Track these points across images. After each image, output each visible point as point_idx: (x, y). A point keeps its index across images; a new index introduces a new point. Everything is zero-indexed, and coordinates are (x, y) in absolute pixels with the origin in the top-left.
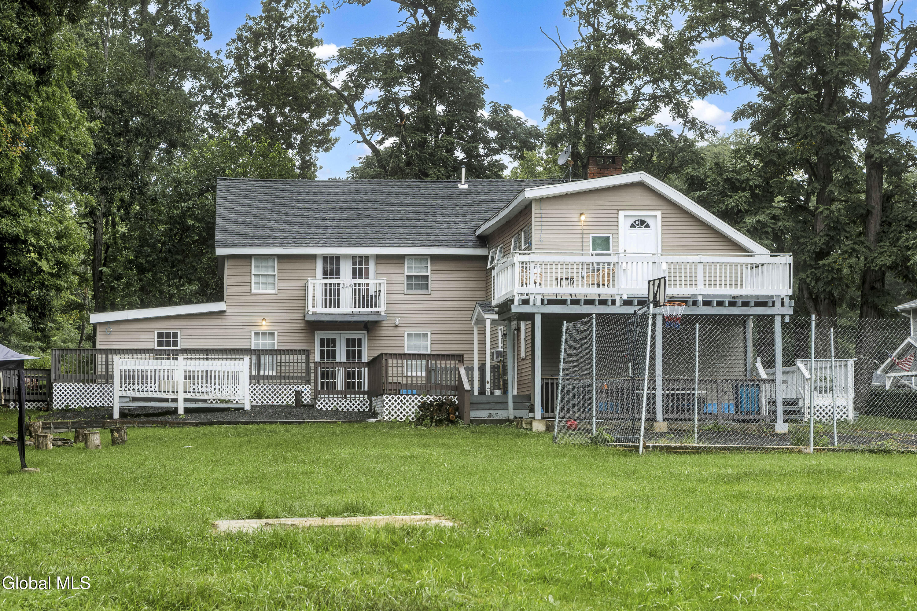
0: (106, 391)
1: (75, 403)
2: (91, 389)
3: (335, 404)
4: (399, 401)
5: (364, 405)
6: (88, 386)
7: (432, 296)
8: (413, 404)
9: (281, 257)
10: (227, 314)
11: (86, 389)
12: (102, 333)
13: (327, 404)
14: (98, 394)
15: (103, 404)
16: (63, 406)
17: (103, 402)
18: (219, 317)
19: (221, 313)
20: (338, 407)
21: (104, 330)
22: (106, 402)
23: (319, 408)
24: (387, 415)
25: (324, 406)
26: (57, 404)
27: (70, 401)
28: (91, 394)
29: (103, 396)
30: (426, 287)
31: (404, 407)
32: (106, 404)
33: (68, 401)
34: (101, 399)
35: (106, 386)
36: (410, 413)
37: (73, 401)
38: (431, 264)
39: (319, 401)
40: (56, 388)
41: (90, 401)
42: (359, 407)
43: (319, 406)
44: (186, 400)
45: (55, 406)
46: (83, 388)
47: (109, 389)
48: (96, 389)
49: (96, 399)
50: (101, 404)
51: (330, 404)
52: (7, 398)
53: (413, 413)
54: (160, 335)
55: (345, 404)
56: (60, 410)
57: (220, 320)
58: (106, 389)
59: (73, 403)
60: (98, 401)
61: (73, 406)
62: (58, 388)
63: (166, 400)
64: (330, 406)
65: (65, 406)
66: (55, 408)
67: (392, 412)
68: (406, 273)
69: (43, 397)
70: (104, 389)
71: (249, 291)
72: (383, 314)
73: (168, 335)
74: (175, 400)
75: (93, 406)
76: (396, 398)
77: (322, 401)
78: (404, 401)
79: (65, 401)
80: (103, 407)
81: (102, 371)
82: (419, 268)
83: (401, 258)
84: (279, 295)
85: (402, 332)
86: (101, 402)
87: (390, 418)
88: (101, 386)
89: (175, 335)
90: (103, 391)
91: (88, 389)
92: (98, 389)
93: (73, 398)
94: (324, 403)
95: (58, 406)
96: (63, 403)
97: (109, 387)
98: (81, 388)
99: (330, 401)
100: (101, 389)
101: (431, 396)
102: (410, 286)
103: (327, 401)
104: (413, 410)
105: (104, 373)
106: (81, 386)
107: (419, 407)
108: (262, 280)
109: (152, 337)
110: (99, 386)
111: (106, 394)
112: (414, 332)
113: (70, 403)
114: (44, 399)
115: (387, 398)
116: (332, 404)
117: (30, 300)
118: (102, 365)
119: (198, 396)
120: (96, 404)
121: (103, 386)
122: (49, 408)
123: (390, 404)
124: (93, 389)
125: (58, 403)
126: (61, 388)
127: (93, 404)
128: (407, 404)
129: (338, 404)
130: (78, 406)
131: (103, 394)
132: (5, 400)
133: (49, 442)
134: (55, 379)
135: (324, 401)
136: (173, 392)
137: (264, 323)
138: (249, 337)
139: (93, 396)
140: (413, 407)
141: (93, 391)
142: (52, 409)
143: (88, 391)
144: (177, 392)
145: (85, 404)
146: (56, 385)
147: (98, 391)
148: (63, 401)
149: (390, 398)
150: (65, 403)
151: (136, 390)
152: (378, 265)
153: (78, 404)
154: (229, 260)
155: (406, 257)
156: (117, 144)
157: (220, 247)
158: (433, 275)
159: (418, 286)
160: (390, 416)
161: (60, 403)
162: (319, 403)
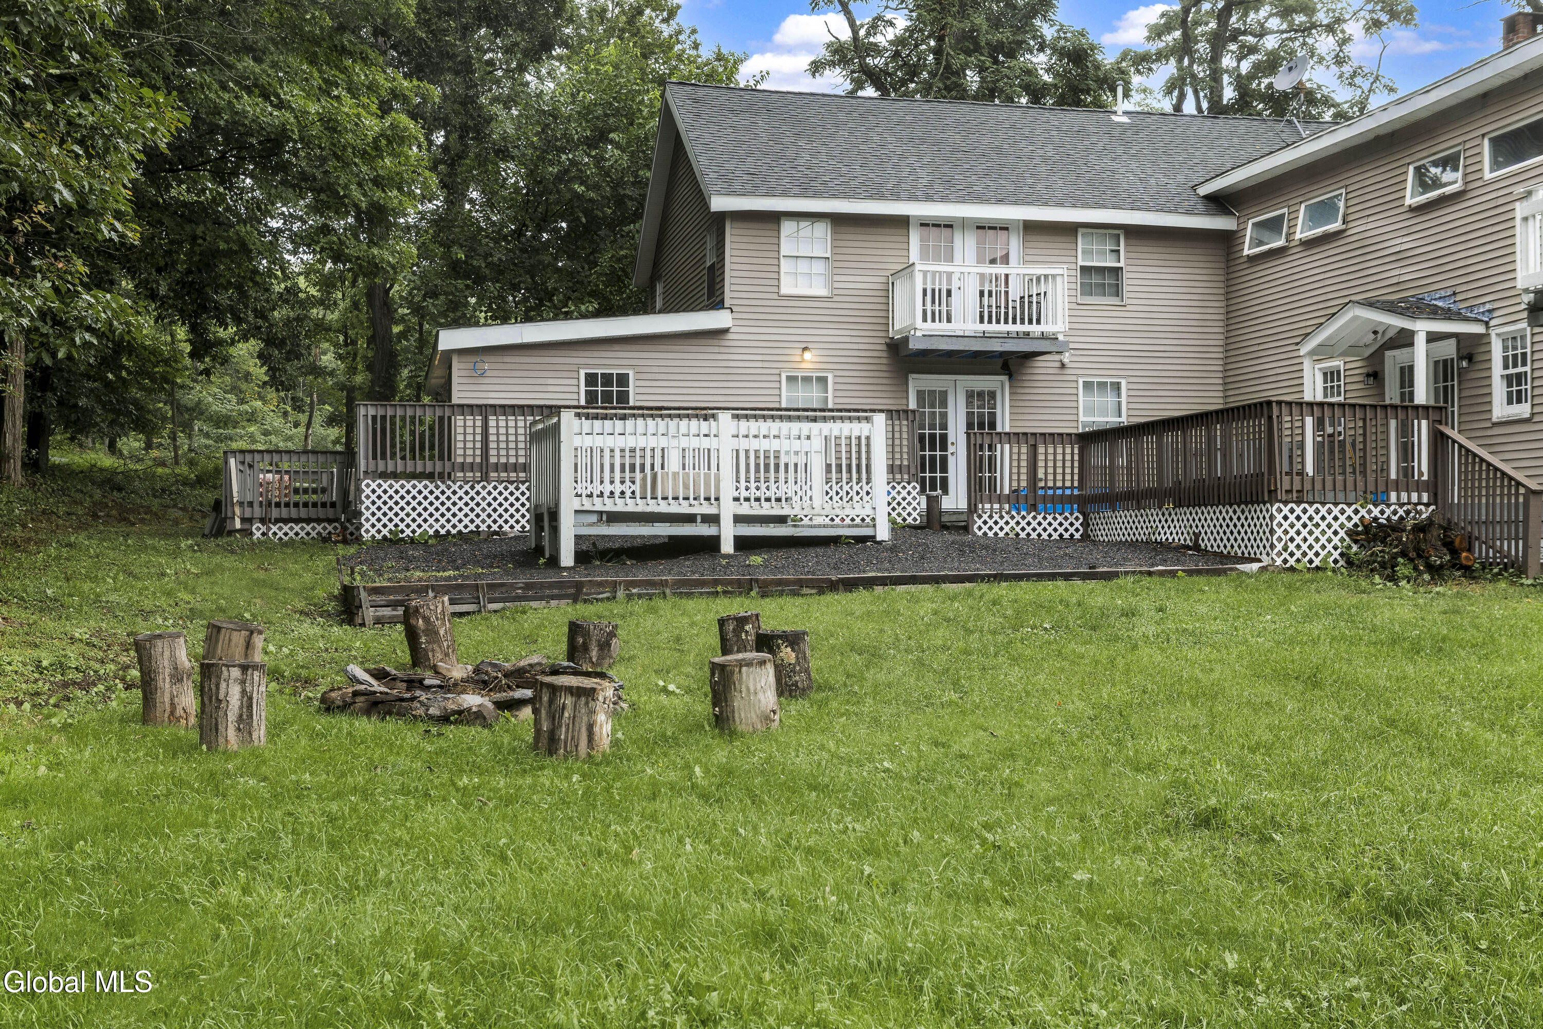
0: (484, 499)
1: (414, 526)
2: (449, 493)
3: (1012, 523)
4: (1305, 518)
5: (1072, 524)
6: (443, 487)
7: (1129, 308)
8: (1336, 526)
9: (839, 221)
10: (730, 336)
11: (437, 492)
12: (463, 373)
13: (996, 523)
14: (466, 504)
15: (478, 527)
16: (385, 532)
17: (478, 521)
18: (715, 342)
19: (719, 333)
20: (1018, 529)
21: (471, 366)
22: (483, 521)
23: (980, 533)
24: (1279, 554)
25: (991, 528)
26: (369, 530)
27: (402, 520)
28: (449, 504)
29: (478, 510)
30: (1117, 291)
31: (1317, 533)
32: (483, 527)
33: (396, 520)
34: (472, 516)
35: (484, 488)
36: (1329, 547)
37: (408, 520)
38: (1126, 245)
39: (980, 517)
40: (368, 491)
41: (448, 521)
42: (1061, 530)
43: (980, 528)
44: (739, 519)
45: (367, 531)
46: (431, 492)
47: (489, 493)
48: (461, 493)
49: (460, 515)
50: (472, 527)
51: (1001, 523)
52: (248, 515)
53: (1335, 548)
54: (591, 379)
55: (1034, 524)
56: (378, 542)
57: (716, 349)
58: (484, 493)
59: (408, 526)
60: (466, 521)
61: (408, 532)
62: (374, 491)
63: (690, 519)
64: (1001, 529)
65: (391, 531)
66: (366, 537)
67: (1292, 547)
68: (1081, 263)
69: (330, 513)
70: (478, 493)
71: (775, 289)
72: (1061, 337)
73: (607, 379)
74: (713, 519)
75: (454, 532)
76: (1298, 511)
77: (985, 517)
78: (1317, 518)
79: (391, 520)
80: (478, 533)
81: (474, 455)
82: (1104, 253)
83: (1069, 230)
84: (836, 299)
85: (1074, 378)
86: (472, 521)
87: (1285, 561)
88: (472, 488)
89: (623, 380)
90: (478, 499)
91: (443, 493)
92: (467, 493)
93: (408, 515)
94: (991, 523)
95: (373, 531)
96: (385, 526)
97: (490, 488)
98: (426, 492)
99: (1002, 517)
100: (472, 493)
101: (1376, 506)
102: (1087, 289)
103: (996, 517)
104: (1336, 540)
105: (478, 460)
106: (426, 487)
107: (1349, 533)
108: (803, 266)
109: (575, 382)
110: (467, 487)
111: (484, 504)
112: (1096, 380)
113: (402, 526)
114: (331, 516)
115: (1280, 510)
116: (1007, 523)
117: (271, 325)
118: (474, 441)
119: (766, 509)
120: (460, 527)
121: (478, 487)
122: (351, 537)
123: (1286, 525)
124: (454, 493)
125: (373, 526)
126: (379, 492)
127: (454, 526)
128: (1323, 525)
129: (1018, 523)
130: (419, 531)
131: (478, 504)
132: (243, 520)
133: (601, 717)
134: (366, 473)
135: (991, 517)
136: (707, 499)
137: (808, 355)
138: (777, 385)
139: (455, 509)
140: (1336, 533)
141: (455, 498)
142: (358, 539)
143: (443, 498)
144: (717, 499)
145: (437, 526)
146: (368, 486)
147: (466, 499)
148: (385, 520)
149: (1286, 510)
150: (391, 526)
151: (628, 494)
152: (1027, 244)
153: (419, 526)
154: (735, 225)
155: (1081, 231)
156: (445, 32)
157: (719, 193)
158: (1130, 268)
159: (1102, 290)
160: (1285, 555)
161: (379, 526)
162: (979, 522)
